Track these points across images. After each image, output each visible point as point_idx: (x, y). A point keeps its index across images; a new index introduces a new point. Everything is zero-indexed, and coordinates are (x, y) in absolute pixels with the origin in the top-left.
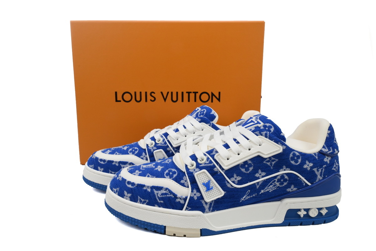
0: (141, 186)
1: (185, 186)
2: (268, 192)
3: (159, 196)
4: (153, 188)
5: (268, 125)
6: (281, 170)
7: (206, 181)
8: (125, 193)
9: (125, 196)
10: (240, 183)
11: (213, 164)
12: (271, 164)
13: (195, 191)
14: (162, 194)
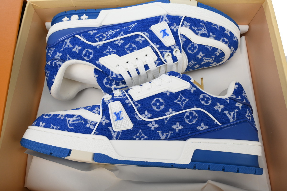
0: (217, 38)
1: (183, 35)
2: (113, 30)
3: (203, 28)
4: (208, 36)
5: (108, 86)
6: (101, 45)
7: (166, 37)
8: (229, 34)
9: (229, 32)
10: (137, 36)
11: (160, 51)
12: (109, 49)
13: (175, 30)
14: (201, 30)
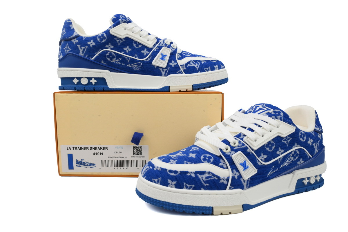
0: (184, 173)
1: (224, 168)
2: (285, 166)
3: (204, 180)
4: (196, 173)
6: (294, 146)
7: (242, 161)
8: (170, 181)
9: (169, 184)
10: (266, 160)
11: (245, 146)
12: (287, 142)
13: (235, 171)
14: (207, 178)
